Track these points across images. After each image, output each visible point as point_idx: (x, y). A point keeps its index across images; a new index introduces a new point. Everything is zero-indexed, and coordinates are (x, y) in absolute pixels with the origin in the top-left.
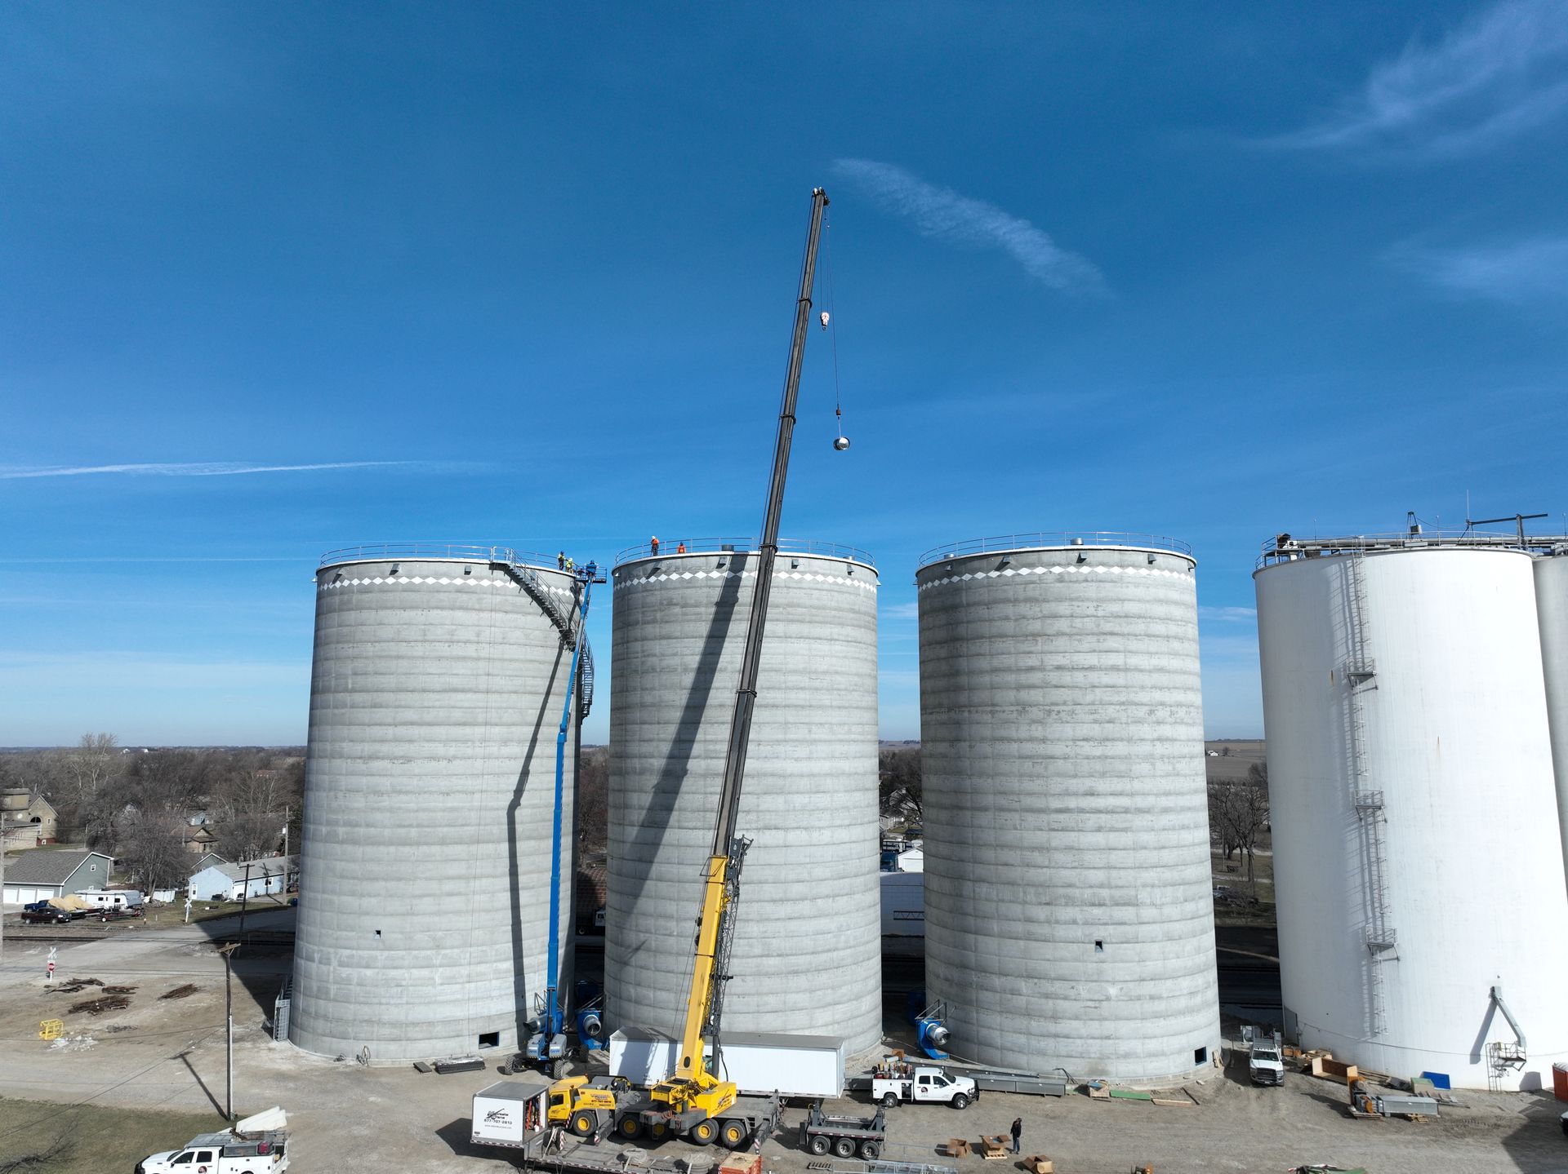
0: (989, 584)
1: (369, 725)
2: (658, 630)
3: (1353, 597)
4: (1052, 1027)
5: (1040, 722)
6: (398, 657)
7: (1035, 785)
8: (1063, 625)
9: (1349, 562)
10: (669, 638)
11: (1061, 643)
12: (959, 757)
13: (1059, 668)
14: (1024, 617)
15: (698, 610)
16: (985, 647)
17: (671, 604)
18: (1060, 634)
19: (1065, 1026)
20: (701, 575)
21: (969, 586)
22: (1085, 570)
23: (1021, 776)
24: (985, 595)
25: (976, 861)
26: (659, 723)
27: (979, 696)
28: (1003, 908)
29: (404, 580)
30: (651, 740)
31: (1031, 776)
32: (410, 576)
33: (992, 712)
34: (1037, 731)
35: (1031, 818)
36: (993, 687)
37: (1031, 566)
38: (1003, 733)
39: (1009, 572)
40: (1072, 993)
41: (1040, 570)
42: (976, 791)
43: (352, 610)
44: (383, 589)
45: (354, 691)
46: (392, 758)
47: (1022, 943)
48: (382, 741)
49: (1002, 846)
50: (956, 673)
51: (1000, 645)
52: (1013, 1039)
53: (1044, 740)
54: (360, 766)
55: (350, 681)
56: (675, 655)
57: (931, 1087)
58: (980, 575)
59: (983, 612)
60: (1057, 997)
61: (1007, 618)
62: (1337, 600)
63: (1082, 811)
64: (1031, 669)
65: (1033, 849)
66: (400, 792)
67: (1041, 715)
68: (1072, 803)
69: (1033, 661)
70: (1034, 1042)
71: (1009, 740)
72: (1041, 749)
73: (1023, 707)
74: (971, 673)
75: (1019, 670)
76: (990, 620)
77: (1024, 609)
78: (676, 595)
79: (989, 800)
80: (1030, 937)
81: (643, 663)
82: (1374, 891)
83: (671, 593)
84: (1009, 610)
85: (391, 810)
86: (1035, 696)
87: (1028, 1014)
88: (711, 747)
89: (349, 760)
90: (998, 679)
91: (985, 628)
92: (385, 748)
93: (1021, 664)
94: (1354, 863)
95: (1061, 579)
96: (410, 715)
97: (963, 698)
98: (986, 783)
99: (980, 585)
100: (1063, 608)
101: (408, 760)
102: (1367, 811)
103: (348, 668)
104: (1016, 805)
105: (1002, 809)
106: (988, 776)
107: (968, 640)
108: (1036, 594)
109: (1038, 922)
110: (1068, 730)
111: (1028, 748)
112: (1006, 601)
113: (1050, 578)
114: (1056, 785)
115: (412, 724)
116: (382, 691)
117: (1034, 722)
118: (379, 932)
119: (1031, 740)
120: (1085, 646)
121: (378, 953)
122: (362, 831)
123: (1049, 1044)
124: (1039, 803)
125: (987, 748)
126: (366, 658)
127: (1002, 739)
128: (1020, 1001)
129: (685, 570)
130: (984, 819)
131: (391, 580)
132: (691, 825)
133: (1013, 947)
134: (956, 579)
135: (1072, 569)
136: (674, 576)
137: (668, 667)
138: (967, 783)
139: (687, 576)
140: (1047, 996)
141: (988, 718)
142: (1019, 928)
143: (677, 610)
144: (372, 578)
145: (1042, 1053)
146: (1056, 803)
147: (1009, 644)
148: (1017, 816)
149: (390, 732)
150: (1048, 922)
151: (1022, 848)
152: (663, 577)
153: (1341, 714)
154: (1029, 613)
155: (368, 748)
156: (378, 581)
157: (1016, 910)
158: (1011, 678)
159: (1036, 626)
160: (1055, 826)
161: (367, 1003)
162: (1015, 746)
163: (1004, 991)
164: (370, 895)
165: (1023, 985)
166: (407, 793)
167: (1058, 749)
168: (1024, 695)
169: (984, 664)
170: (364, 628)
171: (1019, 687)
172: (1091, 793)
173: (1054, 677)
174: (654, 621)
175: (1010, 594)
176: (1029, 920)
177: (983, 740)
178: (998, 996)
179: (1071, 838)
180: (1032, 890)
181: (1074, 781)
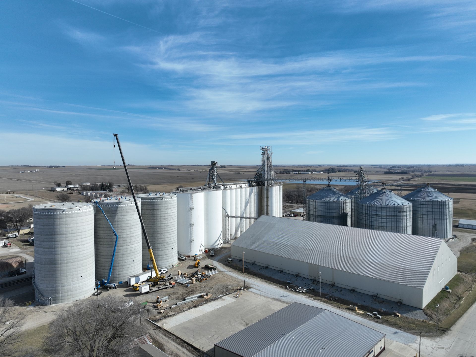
0: (160, 202)
1: (76, 240)
2: (121, 214)
3: (191, 199)
4: (168, 260)
5: (167, 221)
6: (81, 226)
7: (166, 229)
8: (170, 207)
9: (191, 194)
10: (124, 216)
11: (170, 210)
12: (154, 227)
13: (169, 213)
14: (165, 206)
15: (129, 211)
16: (159, 211)
17: (124, 210)
18: (169, 208)
19: (169, 260)
20: (129, 205)
21: (157, 202)
22: (172, 199)
23: (164, 228)
24: (159, 203)
25: (157, 241)
26: (122, 230)
27: (158, 218)
28: (162, 247)
29: (81, 211)
30: (120, 233)
31: (166, 228)
32: (82, 210)
33: (161, 220)
34: (167, 222)
35: (166, 234)
36: (161, 216)
37: (166, 199)
38: (162, 223)
39: (163, 200)
40: (170, 255)
41: (167, 200)
42: (157, 231)
43: (70, 218)
44: (77, 213)
45: (72, 234)
46: (82, 245)
47: (164, 251)
48: (80, 242)
49: (162, 238)
50: (154, 214)
51: (162, 210)
52: (162, 264)
53: (167, 223)
54: (75, 248)
55: (71, 232)
56: (125, 218)
57: (164, 271)
58: (159, 200)
59: (159, 206)
60: (168, 256)
61: (163, 207)
62: (189, 199)
63: (171, 232)
64: (166, 214)
65: (166, 238)
66: (83, 251)
67: (167, 220)
68: (170, 231)
69: (166, 213)
70: (166, 263)
71: (163, 224)
72: (167, 224)
73: (165, 219)
74: (157, 214)
75: (164, 214)
76: (160, 207)
77: (165, 205)
78: (125, 208)
79: (160, 232)
80: (165, 250)
81: (117, 220)
82: (192, 234)
83: (124, 208)
84: (163, 205)
85: (82, 254)
86: (166, 217)
87: (165, 260)
88: (131, 232)
89: (72, 247)
90: (161, 215)
91: (159, 208)
92: (80, 243)
93: (165, 213)
94: (189, 231)
95: (170, 201)
96: (84, 236)
97: (155, 218)
98: (159, 230)
99: (159, 202)
100: (170, 205)
101: (84, 244)
102: (191, 225)
103: (70, 229)
104: (164, 233)
105: (162, 233)
106: (160, 229)
107: (156, 210)
108: (167, 203)
109: (167, 247)
110: (170, 221)
111: (165, 224)
112: (163, 204)
113: (168, 201)
114: (169, 229)
115: (85, 238)
116: (79, 233)
117: (166, 221)
118: (82, 277)
119: (166, 223)
120: (172, 210)
121: (82, 280)
122: (76, 260)
123: (167, 263)
124: (167, 232)
125: (160, 225)
126: (75, 227)
127: (162, 224)
128: (164, 258)
129: (126, 204)
130: (159, 235)
131: (79, 211)
132: (129, 245)
133: (163, 252)
134: (154, 200)
135: (171, 199)
136: (124, 205)
137: (124, 220)
138: (156, 230)
139: (127, 205)
140: (167, 257)
141: (160, 221)
142: (164, 249)
143: (125, 211)
144: (75, 211)
145: (167, 264)
146: (169, 231)
147: (163, 210)
148: (164, 234)
149: (81, 240)
150: (168, 247)
151: (165, 238)
152: (122, 205)
153: (189, 213)
154: (166, 206)
155: (76, 244)
156: (76, 212)
157: (164, 246)
158: (163, 215)
159: (167, 208)
160: (169, 234)
161: (80, 289)
162: (164, 224)
163: (162, 258)
164: (79, 270)
165: (164, 256)
166: (85, 250)
167: (169, 224)
168: (165, 217)
169: (159, 213)
170: (73, 221)
171: (164, 216)
172: (172, 229)
173: (169, 214)
174: (120, 213)
175: (163, 203)
176: (165, 247)
177: (159, 224)
178: (161, 259)
179: (170, 236)
180: (166, 243)
181: (171, 228)
